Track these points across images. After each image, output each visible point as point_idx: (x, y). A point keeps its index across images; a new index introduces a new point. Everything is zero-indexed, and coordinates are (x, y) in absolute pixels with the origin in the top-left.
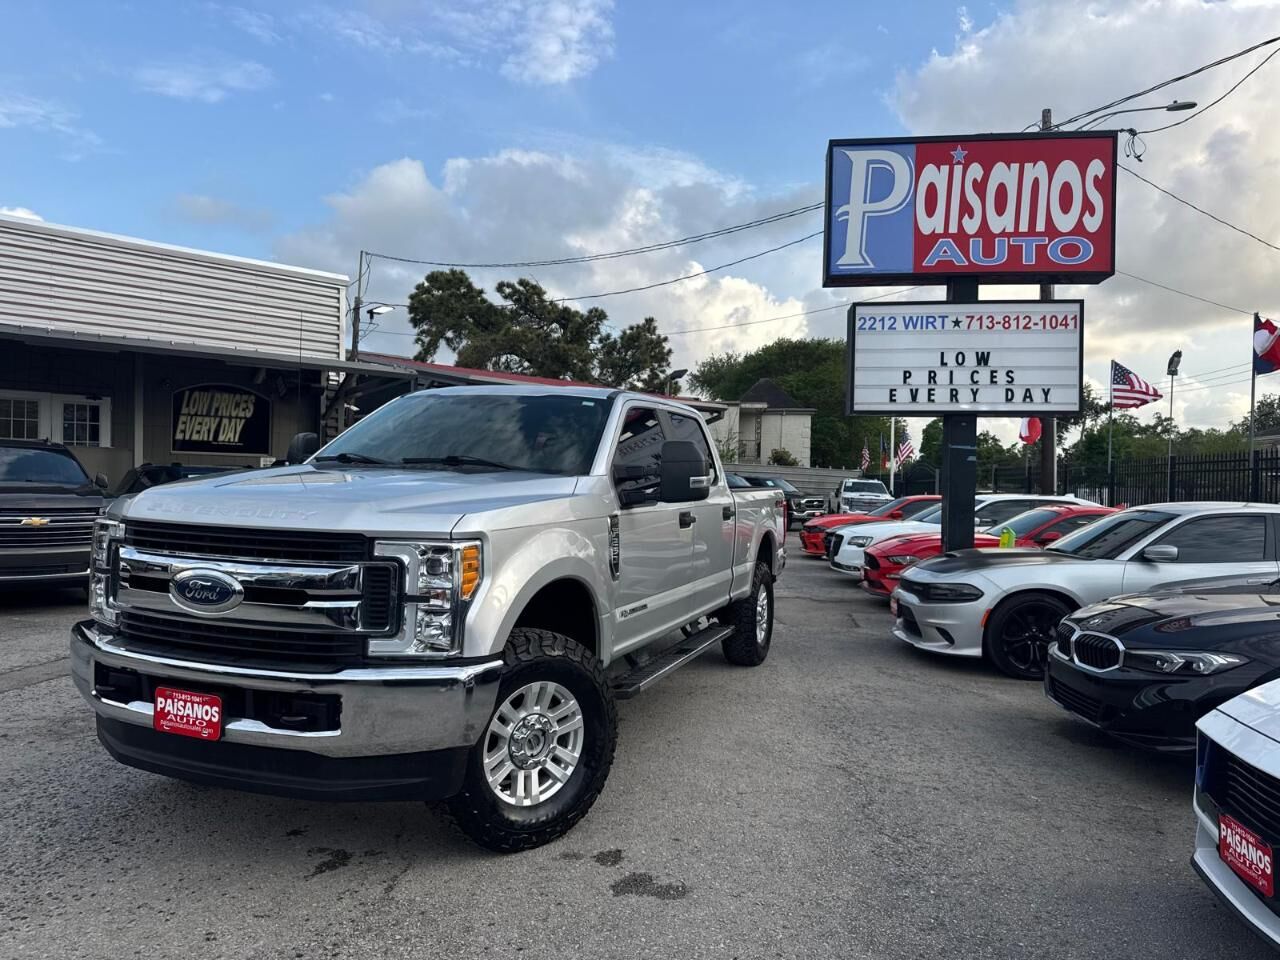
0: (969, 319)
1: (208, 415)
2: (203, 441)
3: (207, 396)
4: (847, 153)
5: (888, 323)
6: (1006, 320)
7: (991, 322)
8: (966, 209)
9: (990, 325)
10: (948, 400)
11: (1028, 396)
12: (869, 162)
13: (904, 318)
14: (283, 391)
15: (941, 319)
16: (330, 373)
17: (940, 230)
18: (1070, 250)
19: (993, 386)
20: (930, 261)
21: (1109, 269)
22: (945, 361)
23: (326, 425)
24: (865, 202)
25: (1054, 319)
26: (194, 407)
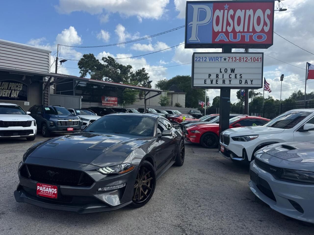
0: (229, 58)
1: (8, 89)
2: (6, 97)
3: (7, 83)
4: (192, 5)
5: (204, 59)
6: (240, 59)
7: (235, 59)
8: (228, 24)
9: (235, 60)
10: (222, 83)
11: (246, 82)
12: (199, 9)
13: (209, 57)
14: (31, 82)
15: (220, 58)
16: (46, 78)
17: (220, 30)
18: (260, 37)
19: (236, 79)
20: (217, 40)
21: (271, 43)
22: (221, 71)
23: (45, 93)
24: (197, 21)
25: (254, 58)
26: (3, 86)
